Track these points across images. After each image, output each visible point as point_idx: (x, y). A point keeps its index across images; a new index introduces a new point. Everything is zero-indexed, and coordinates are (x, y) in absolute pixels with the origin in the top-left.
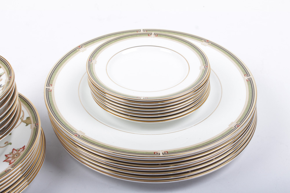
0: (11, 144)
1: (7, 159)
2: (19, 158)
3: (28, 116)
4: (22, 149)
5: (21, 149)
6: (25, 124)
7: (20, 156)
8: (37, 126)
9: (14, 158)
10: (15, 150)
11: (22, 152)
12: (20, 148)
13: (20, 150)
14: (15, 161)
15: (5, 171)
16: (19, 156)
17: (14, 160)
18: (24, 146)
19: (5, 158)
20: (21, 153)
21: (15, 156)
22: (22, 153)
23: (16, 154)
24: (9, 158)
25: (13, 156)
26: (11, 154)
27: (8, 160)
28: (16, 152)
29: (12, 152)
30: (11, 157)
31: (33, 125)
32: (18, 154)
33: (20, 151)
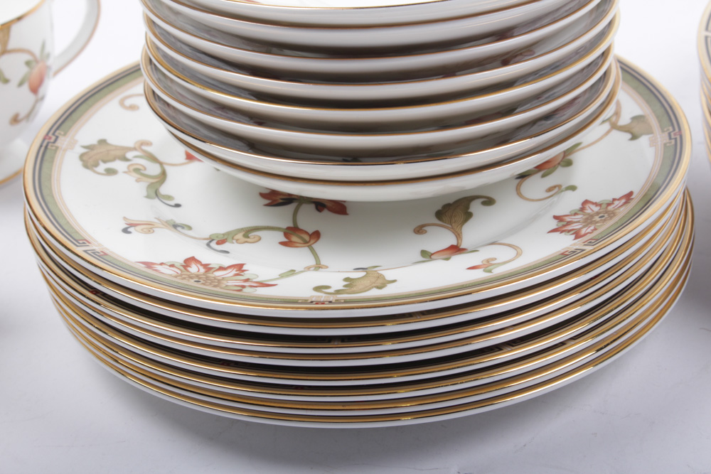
0: (573, 188)
1: (564, 226)
2: (610, 223)
3: (637, 111)
4: (623, 201)
5: (619, 200)
6: (629, 136)
7: (616, 219)
8: (676, 139)
9: (591, 223)
10: (593, 203)
11: (622, 209)
12: (614, 200)
13: (613, 203)
14: (595, 229)
15: (562, 254)
16: (611, 218)
17: (592, 228)
18: (631, 193)
19: (554, 224)
20: (617, 211)
21: (597, 218)
22: (623, 211)
23: (597, 213)
24: (569, 223)
25: (587, 219)
26: (576, 214)
27: (569, 228)
28: (596, 209)
29: (582, 209)
30: (578, 222)
31: (661, 138)
32: (606, 212)
33: (613, 206)
